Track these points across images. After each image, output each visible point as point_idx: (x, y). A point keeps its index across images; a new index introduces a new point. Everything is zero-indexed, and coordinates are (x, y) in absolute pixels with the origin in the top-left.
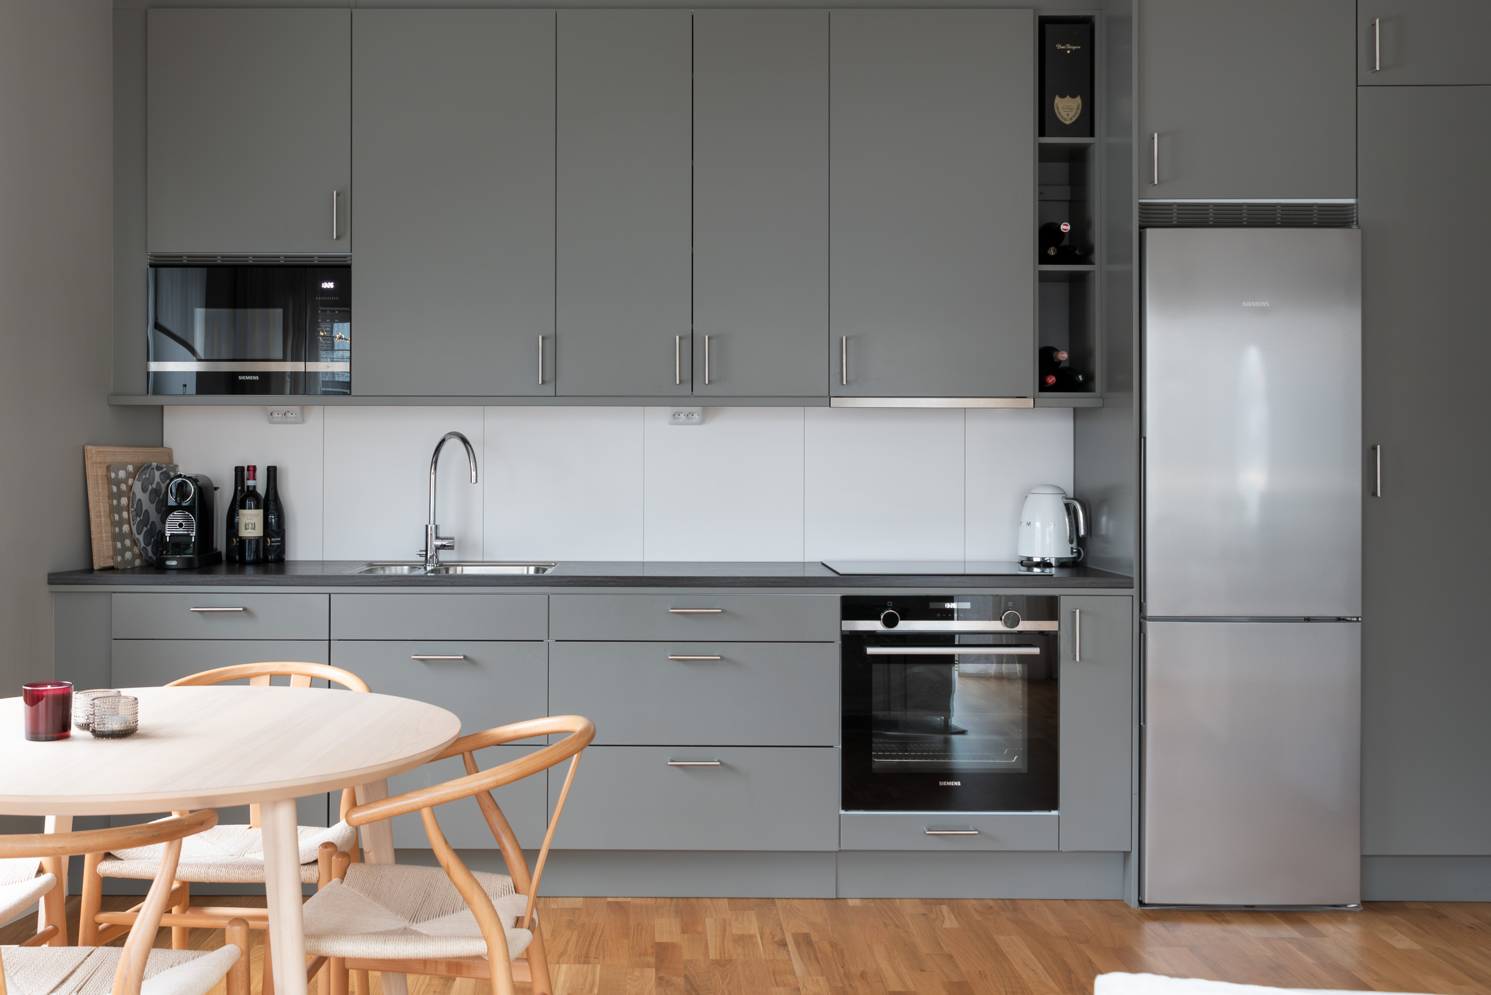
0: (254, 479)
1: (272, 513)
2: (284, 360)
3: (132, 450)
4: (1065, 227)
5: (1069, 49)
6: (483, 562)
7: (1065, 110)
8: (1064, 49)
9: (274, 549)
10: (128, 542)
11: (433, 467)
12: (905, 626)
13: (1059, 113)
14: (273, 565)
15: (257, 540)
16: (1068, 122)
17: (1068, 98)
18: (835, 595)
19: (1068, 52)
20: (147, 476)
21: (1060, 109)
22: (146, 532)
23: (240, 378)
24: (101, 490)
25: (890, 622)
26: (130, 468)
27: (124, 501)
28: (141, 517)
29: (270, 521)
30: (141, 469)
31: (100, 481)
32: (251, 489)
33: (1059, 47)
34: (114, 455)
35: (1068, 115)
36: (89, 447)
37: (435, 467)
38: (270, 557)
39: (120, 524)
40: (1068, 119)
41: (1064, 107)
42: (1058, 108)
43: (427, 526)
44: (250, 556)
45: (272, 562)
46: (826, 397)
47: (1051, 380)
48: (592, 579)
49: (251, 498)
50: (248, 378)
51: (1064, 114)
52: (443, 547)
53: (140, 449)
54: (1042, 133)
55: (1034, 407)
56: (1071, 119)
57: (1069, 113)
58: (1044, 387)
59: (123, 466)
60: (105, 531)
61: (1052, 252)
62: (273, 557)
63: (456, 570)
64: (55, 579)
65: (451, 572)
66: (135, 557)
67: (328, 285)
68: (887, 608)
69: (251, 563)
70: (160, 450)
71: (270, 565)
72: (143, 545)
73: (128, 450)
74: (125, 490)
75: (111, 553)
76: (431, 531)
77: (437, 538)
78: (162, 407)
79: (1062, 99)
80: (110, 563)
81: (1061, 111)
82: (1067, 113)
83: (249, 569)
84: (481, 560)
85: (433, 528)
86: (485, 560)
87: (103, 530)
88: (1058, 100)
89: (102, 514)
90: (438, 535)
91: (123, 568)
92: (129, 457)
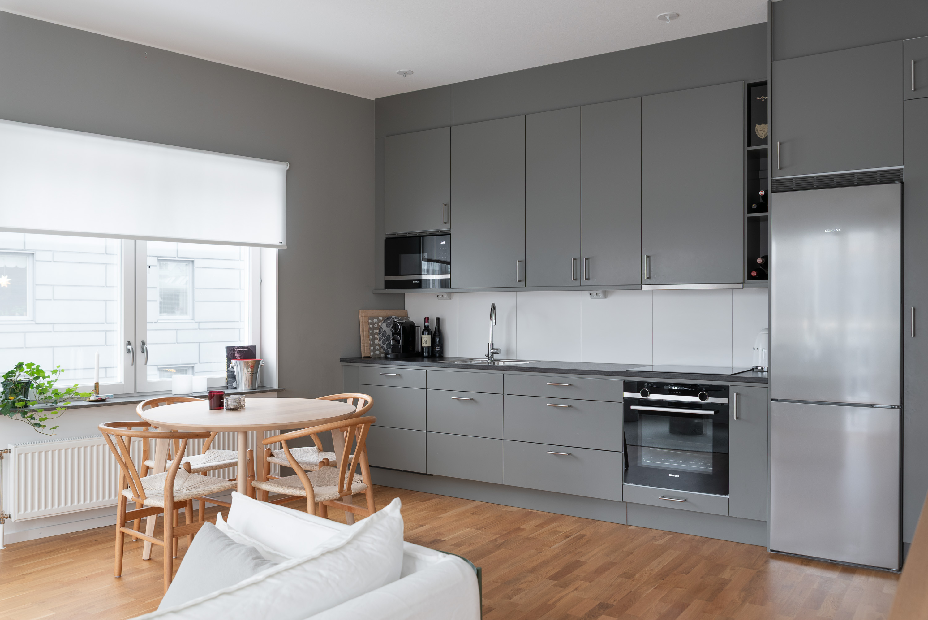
0: (428, 323)
1: (436, 337)
2: (428, 274)
3: (383, 311)
4: (761, 193)
5: (763, 99)
6: (516, 360)
7: (761, 131)
8: (760, 99)
9: (437, 352)
10: (377, 347)
11: (491, 319)
12: (653, 397)
13: (758, 133)
14: (437, 358)
15: (429, 347)
16: (762, 138)
17: (763, 125)
18: (622, 379)
19: (763, 100)
20: (390, 321)
21: (758, 131)
22: (388, 344)
23: (414, 282)
24: (364, 327)
25: (645, 394)
26: (381, 318)
27: (376, 331)
28: (386, 338)
29: (436, 340)
30: (386, 320)
31: (364, 323)
32: (426, 327)
33: (758, 98)
34: (373, 313)
35: (763, 133)
36: (360, 310)
37: (492, 318)
38: (436, 355)
39: (374, 339)
40: (762, 136)
41: (761, 130)
42: (757, 131)
43: (489, 343)
44: (426, 354)
45: (437, 357)
46: (640, 285)
47: (754, 274)
48: (519, 368)
49: (426, 330)
50: (416, 282)
51: (761, 134)
52: (496, 353)
53: (388, 311)
54: (749, 145)
55: (743, 288)
56: (764, 136)
57: (763, 132)
58: (750, 277)
59: (377, 318)
60: (366, 343)
61: (754, 206)
62: (437, 355)
63: (498, 363)
64: (343, 360)
65: (496, 363)
66: (381, 353)
67: (443, 243)
68: (644, 388)
69: (426, 357)
70: (403, 311)
71: (436, 358)
72: (386, 348)
73: (381, 311)
74: (377, 327)
75: (369, 351)
76: (492, 346)
77: (493, 349)
78: (404, 294)
79: (759, 126)
80: (368, 355)
81: (759, 132)
82: (762, 133)
83: (426, 359)
84: (515, 359)
85: (491, 344)
86: (517, 359)
87: (365, 342)
88: (757, 127)
89: (365, 336)
90: (493, 348)
91: (374, 357)
92: (382, 314)
